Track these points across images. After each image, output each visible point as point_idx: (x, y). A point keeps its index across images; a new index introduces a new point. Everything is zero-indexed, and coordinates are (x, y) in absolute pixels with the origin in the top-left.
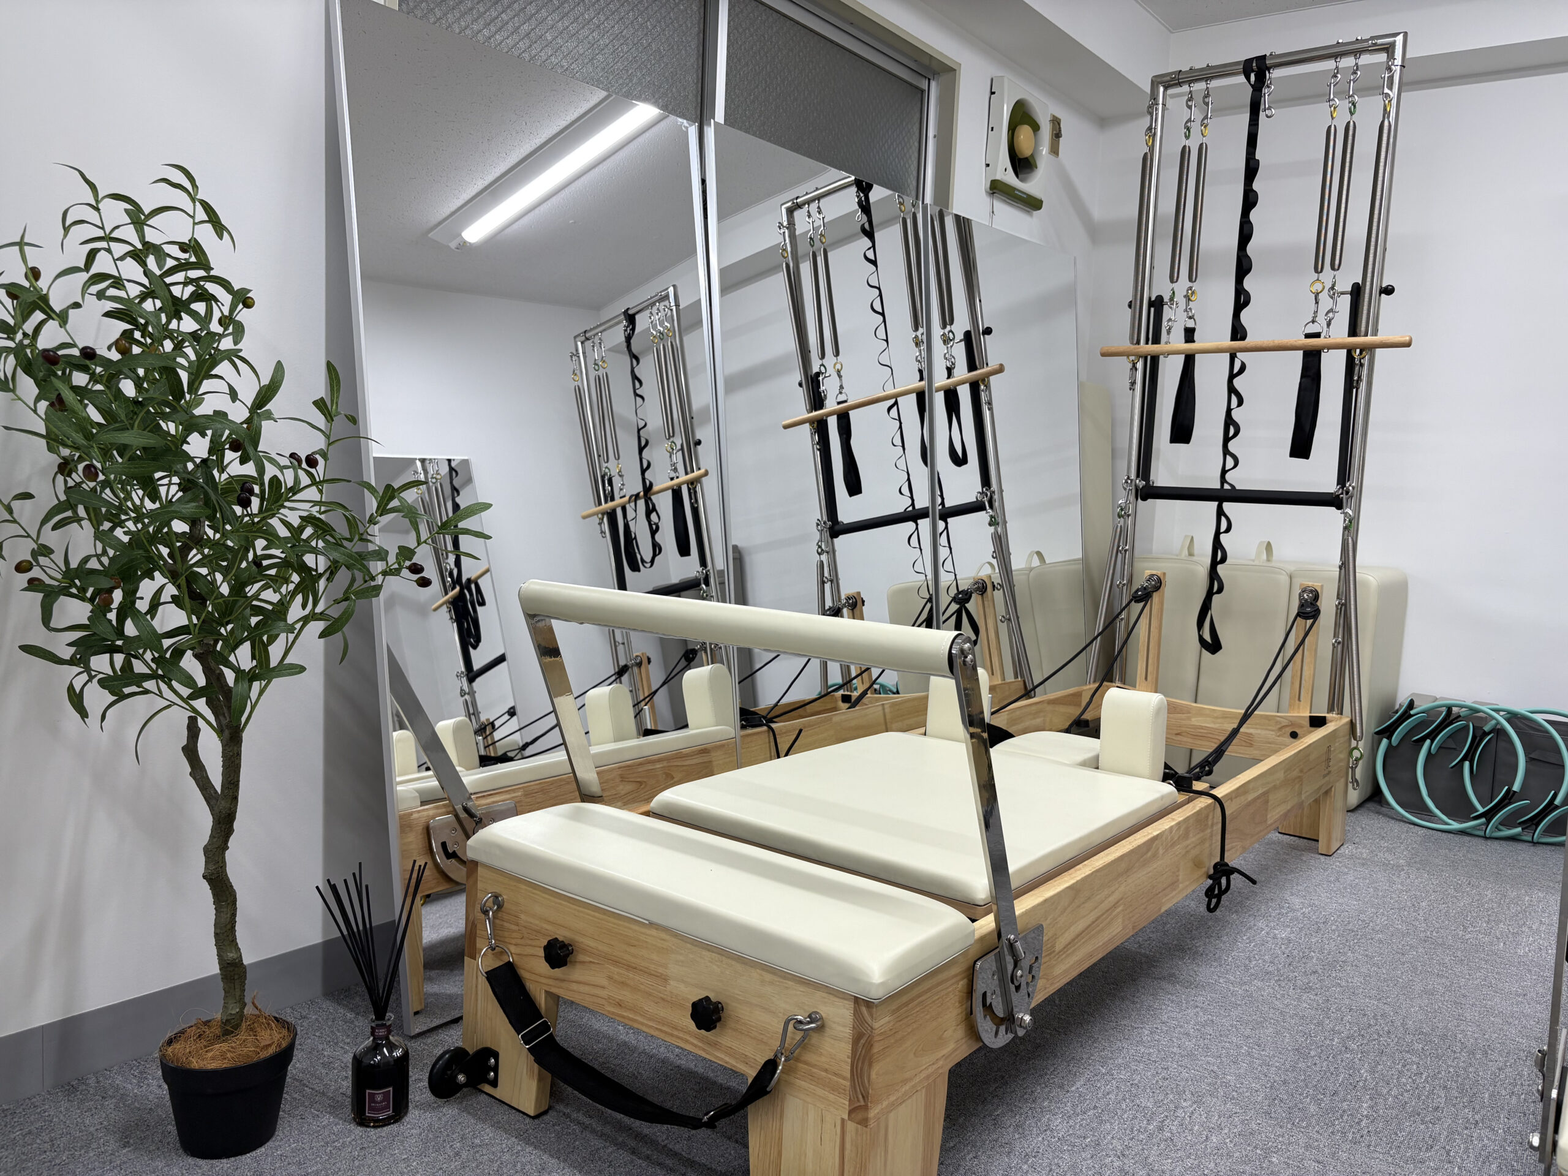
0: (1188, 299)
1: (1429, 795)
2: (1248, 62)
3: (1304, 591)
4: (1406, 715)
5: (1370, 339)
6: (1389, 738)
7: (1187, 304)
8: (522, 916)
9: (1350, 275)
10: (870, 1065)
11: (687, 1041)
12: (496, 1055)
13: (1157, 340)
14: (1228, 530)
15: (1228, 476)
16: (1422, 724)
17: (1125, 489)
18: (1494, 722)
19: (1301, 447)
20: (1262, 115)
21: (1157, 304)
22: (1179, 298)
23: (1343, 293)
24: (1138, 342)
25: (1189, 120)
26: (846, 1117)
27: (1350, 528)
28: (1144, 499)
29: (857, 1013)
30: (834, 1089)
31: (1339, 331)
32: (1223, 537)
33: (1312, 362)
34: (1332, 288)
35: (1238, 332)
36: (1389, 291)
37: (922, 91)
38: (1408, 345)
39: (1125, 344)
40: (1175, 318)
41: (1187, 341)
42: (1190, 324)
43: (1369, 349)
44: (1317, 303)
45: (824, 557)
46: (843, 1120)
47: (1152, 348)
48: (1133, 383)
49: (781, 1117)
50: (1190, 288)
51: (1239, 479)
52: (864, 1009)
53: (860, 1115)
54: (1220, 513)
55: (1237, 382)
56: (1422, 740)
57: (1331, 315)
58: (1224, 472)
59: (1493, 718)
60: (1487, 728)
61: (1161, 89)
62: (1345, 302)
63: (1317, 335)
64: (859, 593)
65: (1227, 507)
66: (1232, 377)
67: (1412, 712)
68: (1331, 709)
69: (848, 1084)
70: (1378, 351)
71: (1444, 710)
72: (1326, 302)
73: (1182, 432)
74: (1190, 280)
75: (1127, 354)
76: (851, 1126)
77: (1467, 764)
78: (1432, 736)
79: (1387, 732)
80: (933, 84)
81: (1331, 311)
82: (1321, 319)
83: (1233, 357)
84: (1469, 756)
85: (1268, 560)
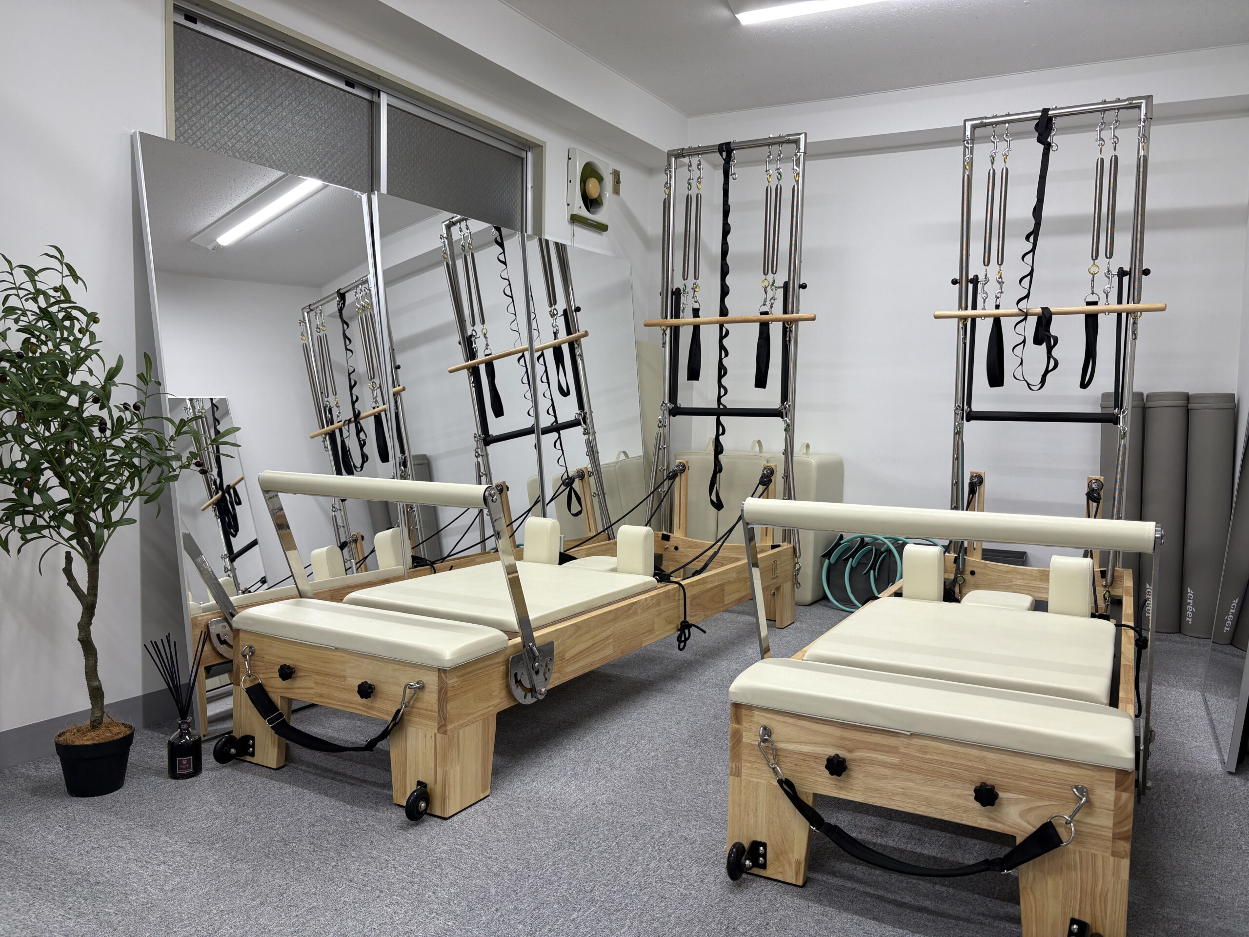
0: (694, 290)
1: (853, 593)
2: (721, 146)
3: (764, 469)
4: (838, 544)
5: (795, 315)
6: (829, 559)
7: (694, 294)
8: (266, 657)
9: (781, 277)
10: (447, 703)
11: (357, 709)
12: (253, 738)
13: (677, 316)
14: (723, 433)
15: (722, 400)
16: (848, 549)
17: (662, 410)
18: (886, 545)
19: (761, 381)
20: (731, 178)
21: (677, 293)
22: (689, 289)
23: (779, 288)
24: (666, 317)
25: (690, 179)
26: (436, 732)
27: (789, 429)
28: (674, 416)
29: (440, 678)
30: (430, 718)
31: (777, 311)
32: (721, 438)
33: (764, 327)
34: (773, 285)
35: (724, 312)
36: (804, 286)
37: (523, 159)
38: (814, 319)
39: (659, 319)
40: (687, 303)
41: (694, 317)
42: (696, 306)
43: (796, 321)
44: (766, 293)
45: (480, 459)
46: (435, 733)
47: (675, 321)
48: (664, 343)
49: (406, 739)
50: (695, 284)
51: (729, 402)
52: (443, 675)
53: (443, 730)
54: (719, 423)
55: (725, 341)
56: (847, 560)
57: (772, 301)
58: (719, 397)
59: (884, 543)
60: (882, 550)
61: (673, 159)
62: (780, 292)
63: (766, 313)
64: (504, 482)
65: (723, 419)
66: (722, 338)
67: (841, 542)
68: (784, 541)
69: (436, 714)
70: (800, 323)
71: (859, 539)
72: (770, 294)
73: (694, 374)
74: (695, 278)
75: (660, 326)
76: (439, 735)
77: (872, 572)
78: (853, 556)
79: (828, 555)
80: (529, 154)
81: (772, 298)
82: (768, 303)
83: (721, 327)
84: (873, 567)
85: (761, 452)
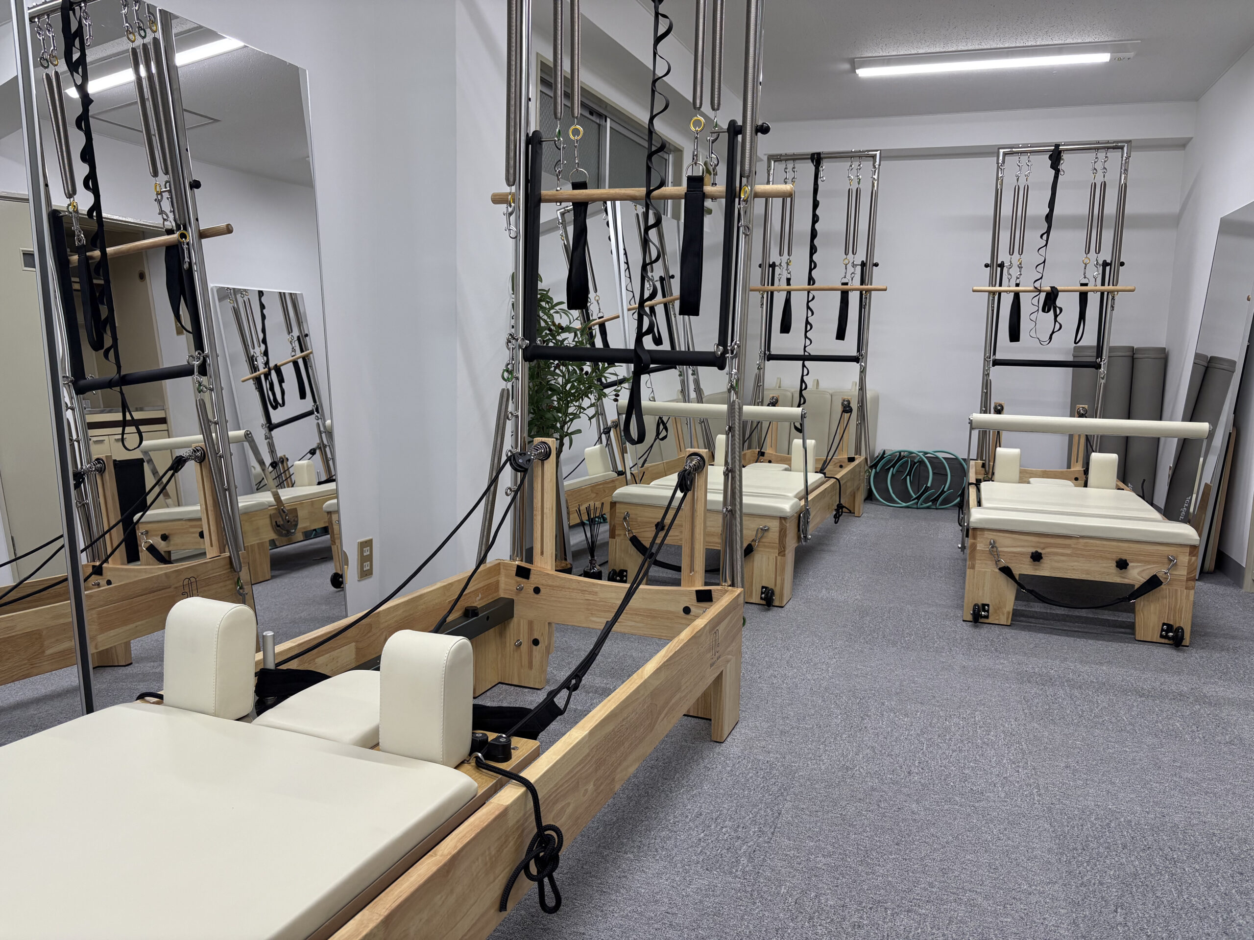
0: (788, 264)
1: (893, 493)
2: (813, 155)
3: (844, 401)
4: (882, 457)
5: (869, 287)
6: (876, 468)
7: (787, 267)
8: (639, 518)
9: (861, 256)
10: (786, 538)
13: (773, 284)
14: (807, 374)
15: (806, 349)
16: (889, 461)
17: (759, 356)
18: (919, 457)
19: (841, 335)
20: (819, 180)
21: (773, 266)
22: (784, 265)
23: (858, 265)
24: (764, 285)
25: (786, 178)
26: (777, 555)
27: (863, 371)
28: (768, 360)
29: (781, 523)
30: (773, 548)
31: (856, 283)
32: (805, 377)
33: (845, 295)
34: (853, 263)
35: (811, 280)
36: (876, 265)
38: (885, 290)
39: (759, 286)
40: (781, 273)
41: (787, 285)
42: (789, 276)
43: (869, 291)
44: (846, 269)
46: (776, 557)
47: (770, 288)
48: (762, 304)
49: (753, 561)
50: (789, 259)
52: (783, 521)
53: (782, 554)
54: (804, 366)
55: (810, 304)
56: (889, 469)
60: (916, 461)
61: (773, 162)
62: (859, 268)
63: (846, 284)
65: (807, 363)
66: (808, 302)
67: (885, 456)
68: (856, 454)
69: (778, 545)
70: (873, 292)
71: (898, 453)
72: (850, 269)
73: (786, 327)
74: (789, 255)
75: (759, 290)
76: (779, 558)
77: (908, 477)
78: (893, 466)
80: (671, 156)
81: (853, 273)
82: (849, 276)
83: (809, 293)
84: (909, 474)
